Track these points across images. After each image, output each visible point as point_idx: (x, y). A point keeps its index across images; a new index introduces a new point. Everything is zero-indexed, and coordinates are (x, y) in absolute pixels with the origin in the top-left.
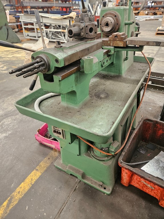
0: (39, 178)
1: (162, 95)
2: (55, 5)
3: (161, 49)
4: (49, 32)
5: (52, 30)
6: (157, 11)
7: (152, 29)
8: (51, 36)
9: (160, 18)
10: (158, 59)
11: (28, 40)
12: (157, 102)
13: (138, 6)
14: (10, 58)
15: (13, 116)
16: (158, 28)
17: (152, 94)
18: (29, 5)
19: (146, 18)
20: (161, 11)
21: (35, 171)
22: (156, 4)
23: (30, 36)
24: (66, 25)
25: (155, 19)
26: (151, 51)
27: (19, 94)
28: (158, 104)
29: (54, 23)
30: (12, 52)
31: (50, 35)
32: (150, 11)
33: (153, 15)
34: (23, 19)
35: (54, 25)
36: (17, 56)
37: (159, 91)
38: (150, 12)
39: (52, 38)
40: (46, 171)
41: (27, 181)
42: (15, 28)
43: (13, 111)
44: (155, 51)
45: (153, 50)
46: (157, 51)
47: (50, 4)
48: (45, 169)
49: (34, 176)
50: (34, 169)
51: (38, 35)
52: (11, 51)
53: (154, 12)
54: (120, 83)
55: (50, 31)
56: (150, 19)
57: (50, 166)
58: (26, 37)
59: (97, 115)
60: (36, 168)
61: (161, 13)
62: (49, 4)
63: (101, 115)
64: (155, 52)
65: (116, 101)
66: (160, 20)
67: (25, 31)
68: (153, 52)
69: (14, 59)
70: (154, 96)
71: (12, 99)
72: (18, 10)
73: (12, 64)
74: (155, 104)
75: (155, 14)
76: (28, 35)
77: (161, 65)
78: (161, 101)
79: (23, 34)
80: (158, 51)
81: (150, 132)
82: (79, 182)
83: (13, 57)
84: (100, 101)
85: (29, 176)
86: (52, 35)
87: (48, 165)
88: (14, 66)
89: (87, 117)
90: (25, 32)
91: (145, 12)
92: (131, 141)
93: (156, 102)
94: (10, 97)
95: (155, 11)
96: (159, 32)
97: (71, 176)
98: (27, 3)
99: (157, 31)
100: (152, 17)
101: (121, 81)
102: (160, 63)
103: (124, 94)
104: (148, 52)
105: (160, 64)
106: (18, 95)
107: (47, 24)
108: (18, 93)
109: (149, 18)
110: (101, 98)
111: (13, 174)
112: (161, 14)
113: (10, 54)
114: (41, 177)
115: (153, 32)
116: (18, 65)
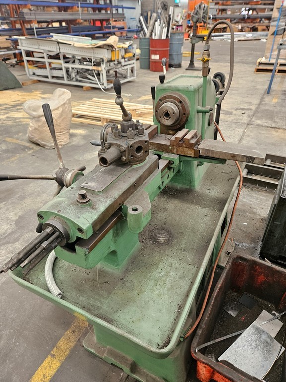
0: (57, 371)
1: (265, 195)
2: (81, 18)
3: (264, 101)
4: (70, 69)
5: (77, 66)
6: (257, 25)
7: (250, 59)
8: (76, 76)
9: (263, 37)
10: (259, 122)
11: (34, 83)
12: (257, 209)
13: (226, 16)
14: (2, 121)
15: (10, 245)
16: (259, 60)
17: (248, 193)
18: (35, 18)
19: (240, 36)
20: (264, 24)
21: (49, 358)
22: (255, 13)
23: (38, 76)
24: (101, 58)
25: (255, 39)
26: (246, 105)
27: (19, 197)
28: (259, 214)
29: (80, 55)
30: (6, 109)
31: (73, 75)
32: (245, 25)
33: (250, 31)
34: (24, 45)
35: (80, 58)
36: (16, 117)
37: (260, 187)
38: (245, 27)
39: (77, 80)
40: (69, 357)
41: (37, 378)
42: (11, 57)
43: (10, 234)
44: (253, 105)
45: (250, 103)
46: (257, 106)
47: (72, 15)
48: (67, 353)
49: (48, 368)
50: (47, 353)
51: (52, 73)
52: (4, 105)
53: (252, 27)
54: (192, 207)
55: (73, 68)
56: (246, 38)
57: (75, 346)
58: (31, 77)
59: (151, 287)
60: (52, 352)
61: (264, 27)
62: (70, 15)
63: (158, 287)
64: (253, 108)
65: (184, 250)
66: (262, 40)
67: (29, 66)
68: (251, 107)
69: (10, 123)
70: (252, 197)
71: (8, 209)
72: (15, 26)
73: (6, 134)
74: (254, 214)
75: (254, 30)
76: (34, 74)
77: (263, 134)
78: (264, 207)
79: (25, 70)
80: (259, 104)
81: (245, 277)
82: (126, 379)
83: (7, 118)
84: (158, 250)
85: (40, 368)
86: (76, 74)
87: (73, 344)
88: (9, 137)
89: (136, 293)
90: (28, 68)
91: (237, 27)
92: (212, 304)
93: (255, 210)
94: (4, 203)
95: (254, 25)
96: (261, 67)
97: (112, 367)
98: (31, 15)
99: (257, 64)
100: (250, 35)
101: (192, 203)
102: (263, 130)
103: (197, 233)
104: (242, 107)
105: (262, 132)
106: (18, 200)
107: (67, 56)
108: (17, 196)
109: (245, 36)
110: (159, 244)
111: (11, 366)
112: (264, 30)
113: (3, 111)
114: (60, 370)
115: (251, 65)
116: (17, 136)
